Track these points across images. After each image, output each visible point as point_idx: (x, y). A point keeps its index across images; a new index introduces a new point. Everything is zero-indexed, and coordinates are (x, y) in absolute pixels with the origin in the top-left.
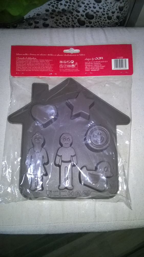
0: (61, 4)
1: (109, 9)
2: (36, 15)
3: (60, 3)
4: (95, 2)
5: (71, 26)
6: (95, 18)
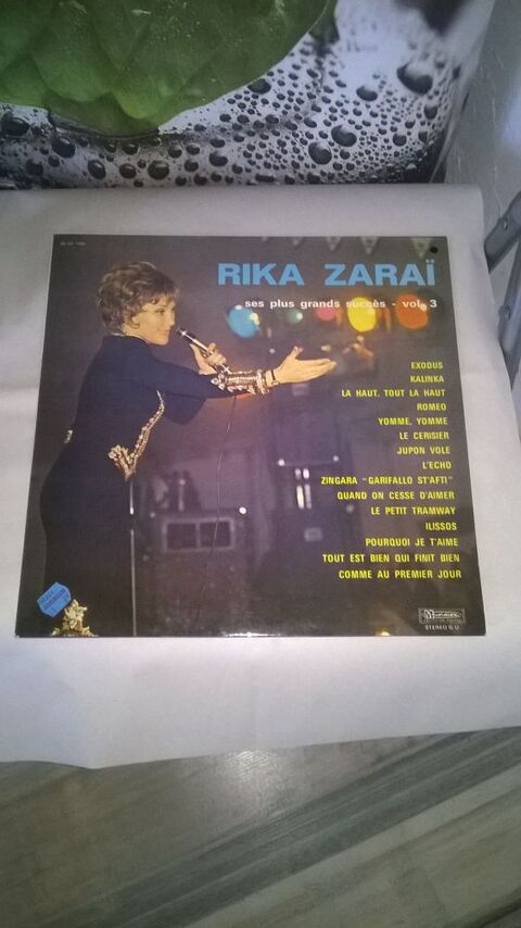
1: (399, 117)
2: (192, 128)
3: (261, 97)
5: (290, 166)
6: (358, 142)
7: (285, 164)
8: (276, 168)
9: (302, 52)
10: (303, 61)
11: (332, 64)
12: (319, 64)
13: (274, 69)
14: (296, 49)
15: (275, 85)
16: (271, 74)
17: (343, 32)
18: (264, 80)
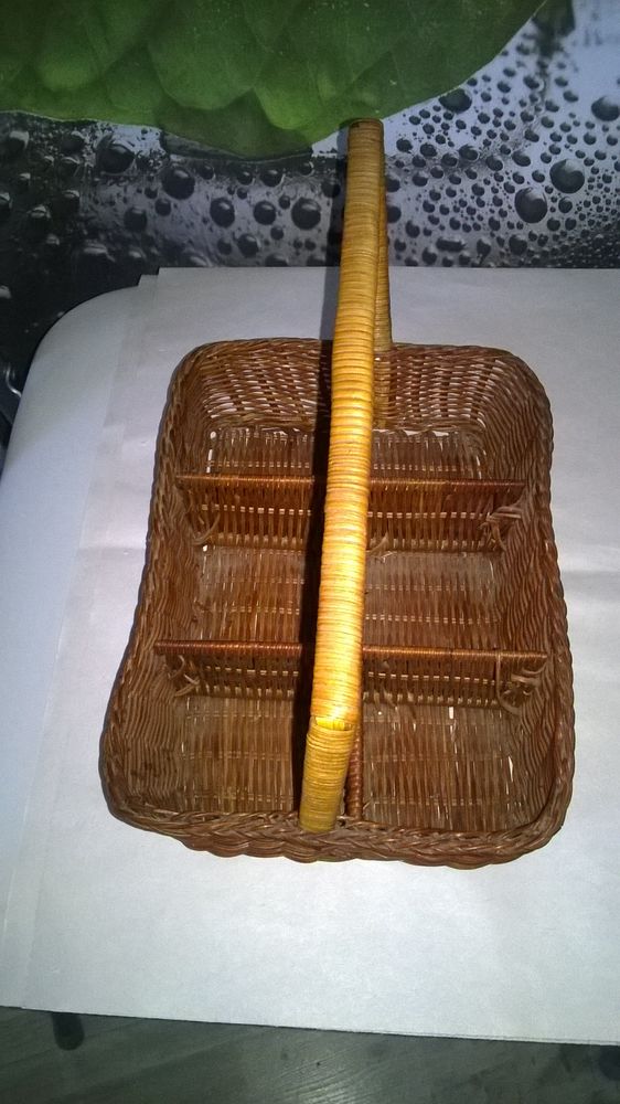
0: (461, 125)
4: (593, 119)
5: (487, 226)
6: (586, 184)
7: (480, 223)
8: (467, 229)
9: (521, 50)
10: (520, 64)
11: (561, 66)
12: (542, 66)
13: (478, 75)
14: (511, 46)
15: (477, 101)
16: (473, 83)
17: (582, 17)
18: (462, 92)
